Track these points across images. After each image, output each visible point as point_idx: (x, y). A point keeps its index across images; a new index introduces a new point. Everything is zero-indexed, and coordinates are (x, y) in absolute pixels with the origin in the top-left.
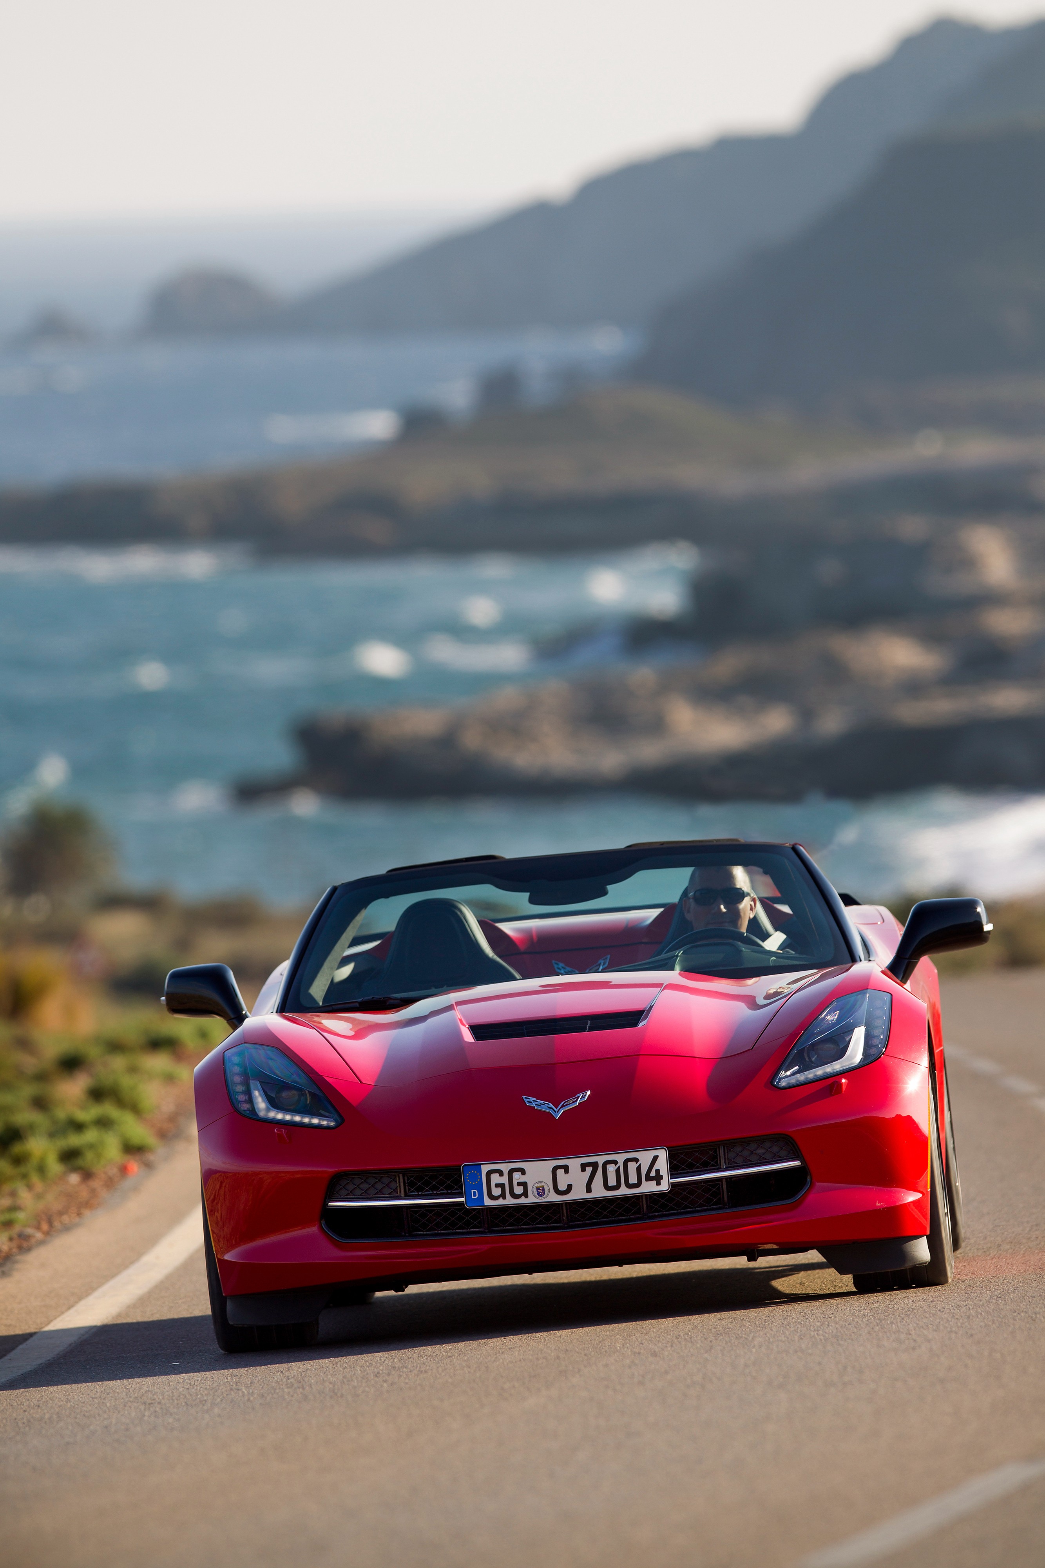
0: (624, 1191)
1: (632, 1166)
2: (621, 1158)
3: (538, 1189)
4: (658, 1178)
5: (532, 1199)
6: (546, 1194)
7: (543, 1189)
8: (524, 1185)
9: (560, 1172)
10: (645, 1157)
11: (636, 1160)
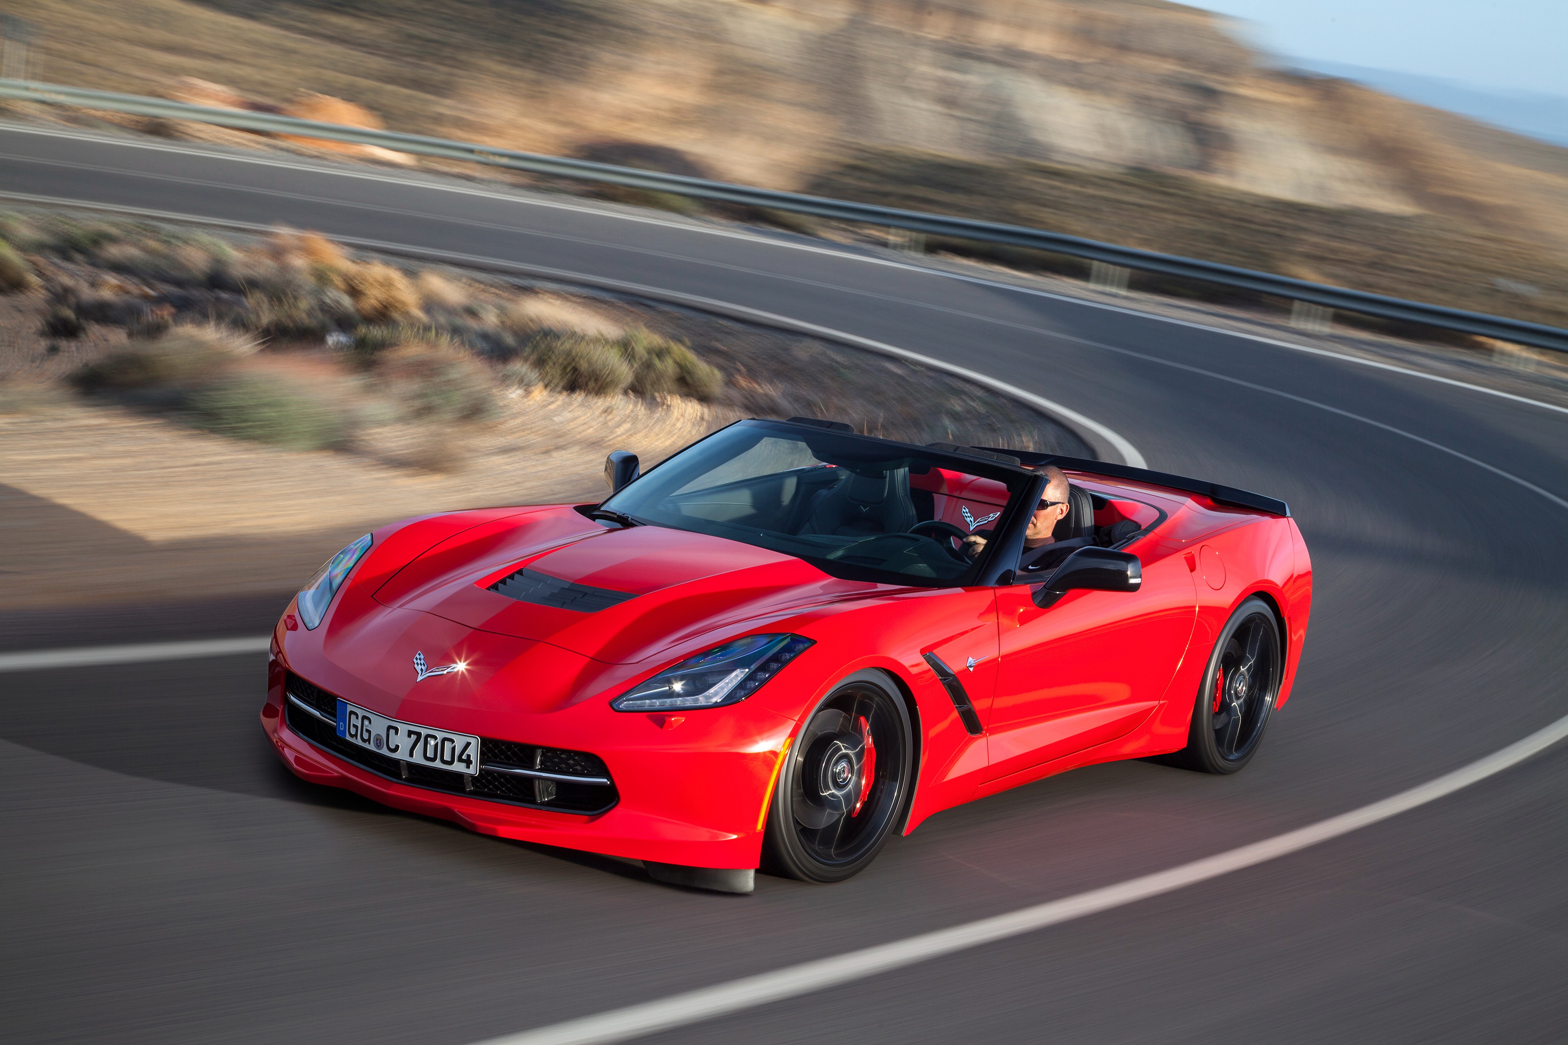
0: (438, 764)
1: (447, 745)
2: (440, 735)
3: (377, 740)
4: (468, 762)
5: (372, 747)
6: (381, 746)
7: (380, 741)
8: (369, 731)
9: (392, 732)
10: (460, 741)
11: (453, 741)
